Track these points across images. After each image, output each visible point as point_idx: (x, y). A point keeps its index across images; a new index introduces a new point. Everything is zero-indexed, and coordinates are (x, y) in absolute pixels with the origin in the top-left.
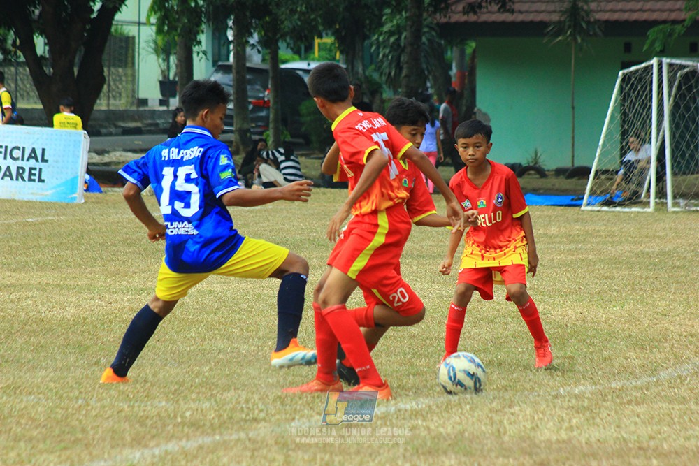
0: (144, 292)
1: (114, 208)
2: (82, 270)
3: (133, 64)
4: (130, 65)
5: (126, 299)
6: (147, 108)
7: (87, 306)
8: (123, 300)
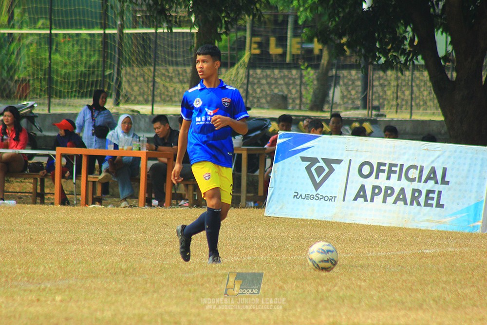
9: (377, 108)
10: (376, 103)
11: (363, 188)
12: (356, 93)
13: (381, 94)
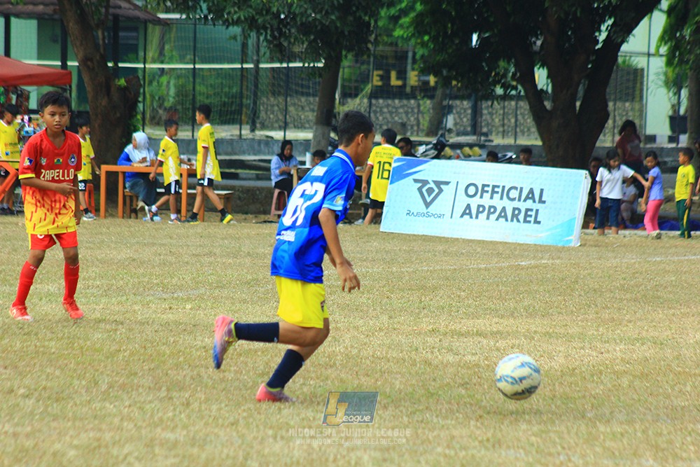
0: (638, 342)
1: (613, 251)
2: (574, 317)
3: (641, 97)
4: (638, 99)
5: (618, 349)
6: (654, 146)
7: (576, 356)
8: (615, 350)
9: (486, 135)
10: (485, 130)
11: (468, 207)
12: (466, 120)
13: (490, 121)
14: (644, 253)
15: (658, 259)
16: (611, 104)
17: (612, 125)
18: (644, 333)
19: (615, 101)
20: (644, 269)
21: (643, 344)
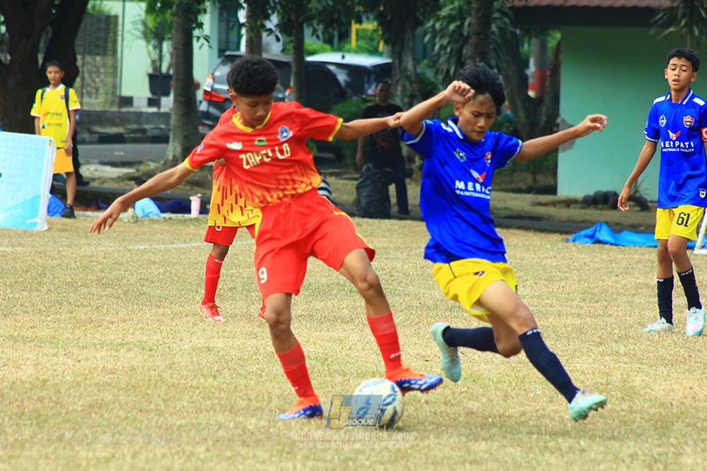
0: (123, 347)
1: (86, 237)
2: (43, 317)
3: (115, 51)
4: (110, 52)
5: (98, 356)
6: (131, 110)
7: (48, 365)
8: (95, 357)
14: (124, 240)
15: (140, 247)
16: (79, 57)
17: (80, 84)
18: (130, 338)
19: (83, 55)
20: (125, 260)
21: (129, 350)
